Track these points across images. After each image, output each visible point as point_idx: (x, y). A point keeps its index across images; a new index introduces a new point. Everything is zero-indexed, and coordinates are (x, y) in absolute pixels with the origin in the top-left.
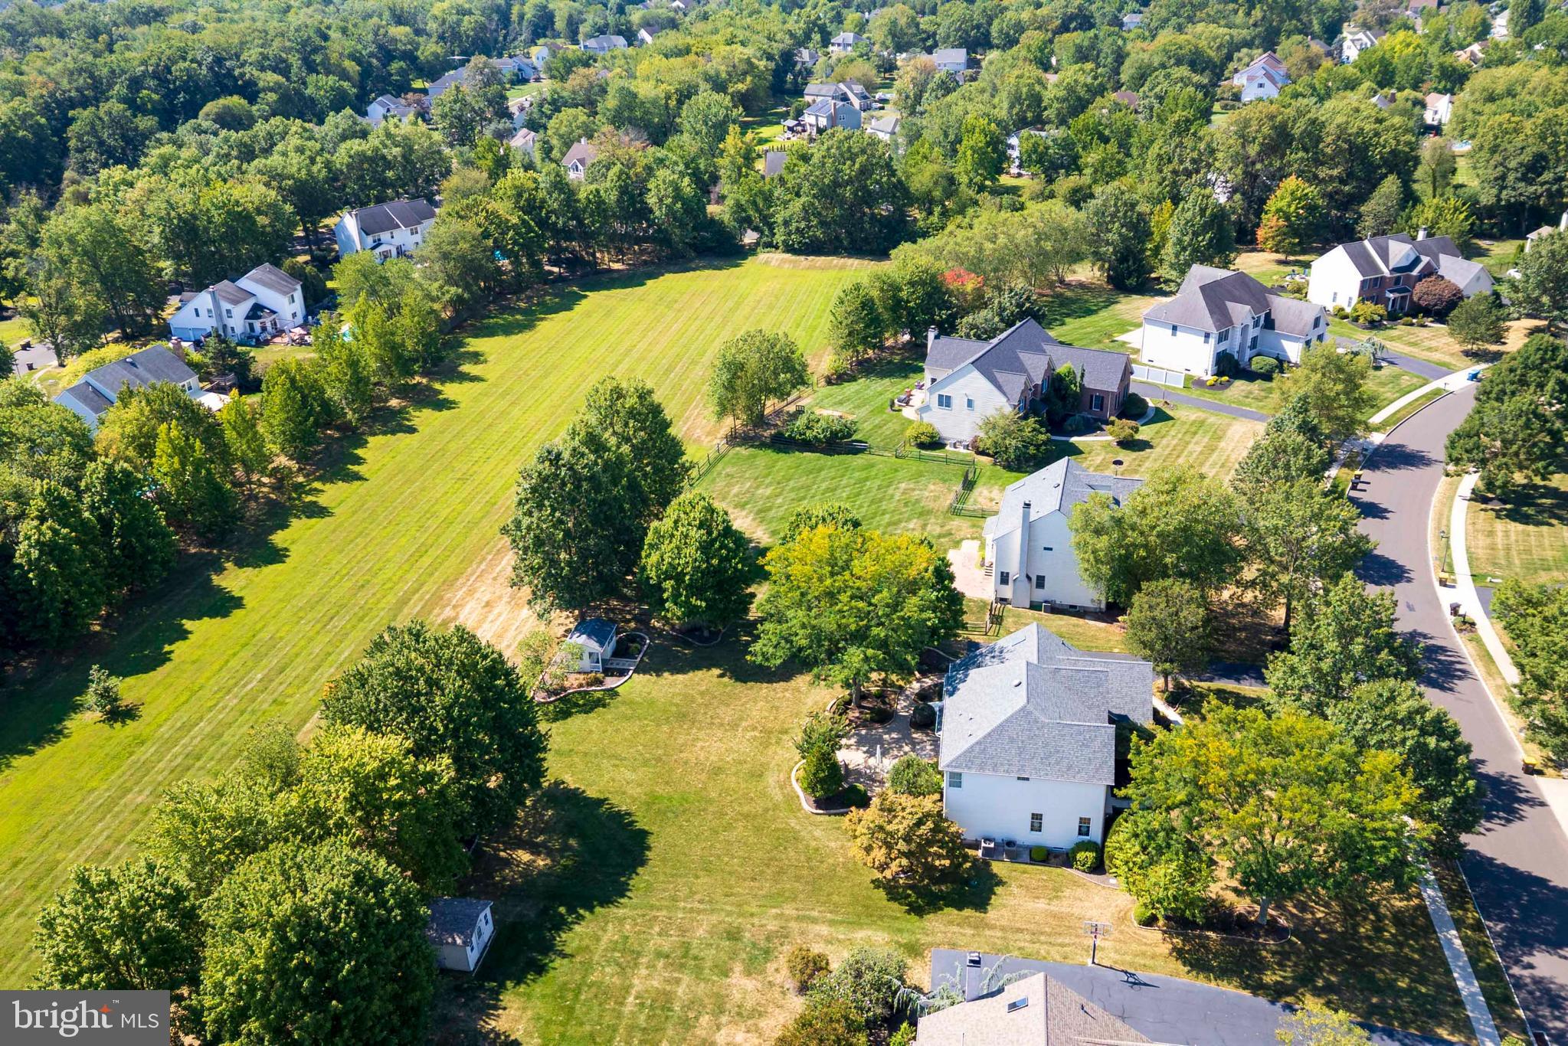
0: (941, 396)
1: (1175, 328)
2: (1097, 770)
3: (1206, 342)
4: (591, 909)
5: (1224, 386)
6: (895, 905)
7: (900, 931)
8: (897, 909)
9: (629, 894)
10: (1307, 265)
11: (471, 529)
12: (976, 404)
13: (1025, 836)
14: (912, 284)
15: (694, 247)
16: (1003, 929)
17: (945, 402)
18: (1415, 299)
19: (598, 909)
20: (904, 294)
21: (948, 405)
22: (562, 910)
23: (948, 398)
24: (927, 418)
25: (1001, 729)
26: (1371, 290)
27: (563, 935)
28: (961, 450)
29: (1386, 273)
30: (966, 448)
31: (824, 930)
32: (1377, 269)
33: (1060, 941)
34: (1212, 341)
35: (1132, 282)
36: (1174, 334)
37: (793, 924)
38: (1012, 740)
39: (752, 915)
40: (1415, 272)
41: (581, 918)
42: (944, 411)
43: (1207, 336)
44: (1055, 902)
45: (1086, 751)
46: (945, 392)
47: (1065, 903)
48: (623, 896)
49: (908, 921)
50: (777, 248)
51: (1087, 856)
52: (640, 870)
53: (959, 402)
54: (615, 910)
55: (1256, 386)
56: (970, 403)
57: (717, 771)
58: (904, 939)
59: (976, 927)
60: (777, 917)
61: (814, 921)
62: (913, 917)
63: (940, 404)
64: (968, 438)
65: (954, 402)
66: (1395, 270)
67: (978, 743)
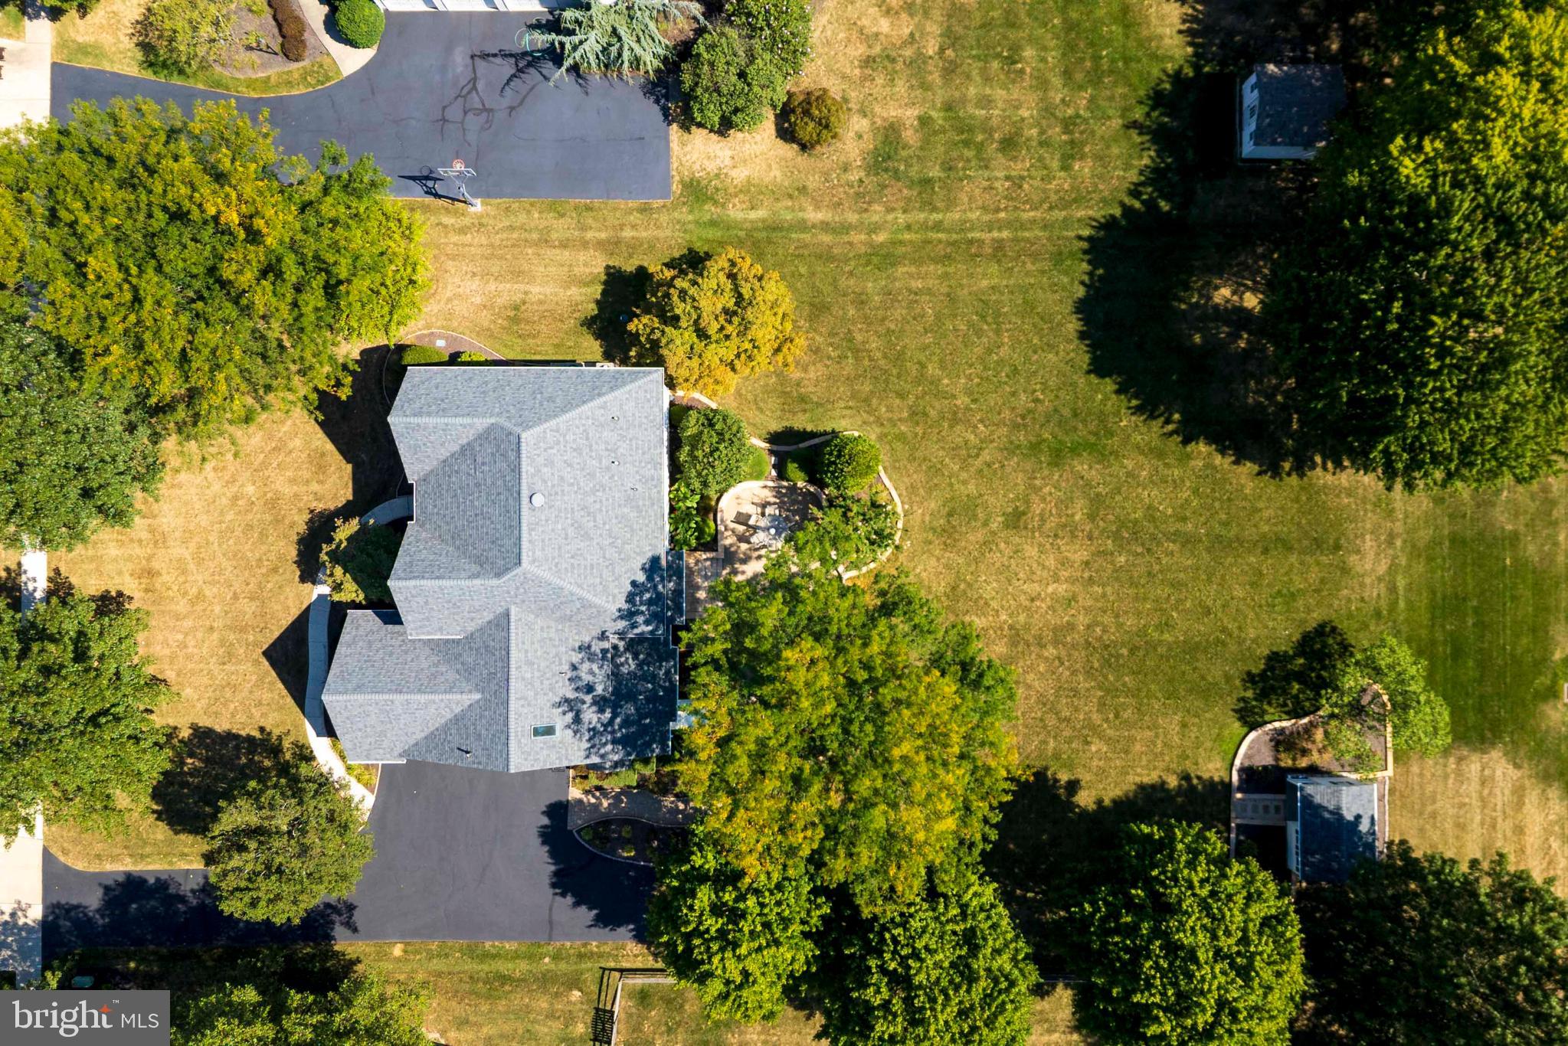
4: (1127, 210)
7: (713, 223)
9: (1085, 245)
16: (585, 244)
19: (1117, 212)
22: (1164, 206)
27: (1146, 161)
31: (814, 216)
37: (852, 217)
39: (909, 227)
41: (1135, 193)
44: (518, 298)
48: (1090, 239)
49: (708, 241)
52: (1081, 291)
58: (710, 210)
59: (618, 242)
60: (874, 229)
61: (825, 226)
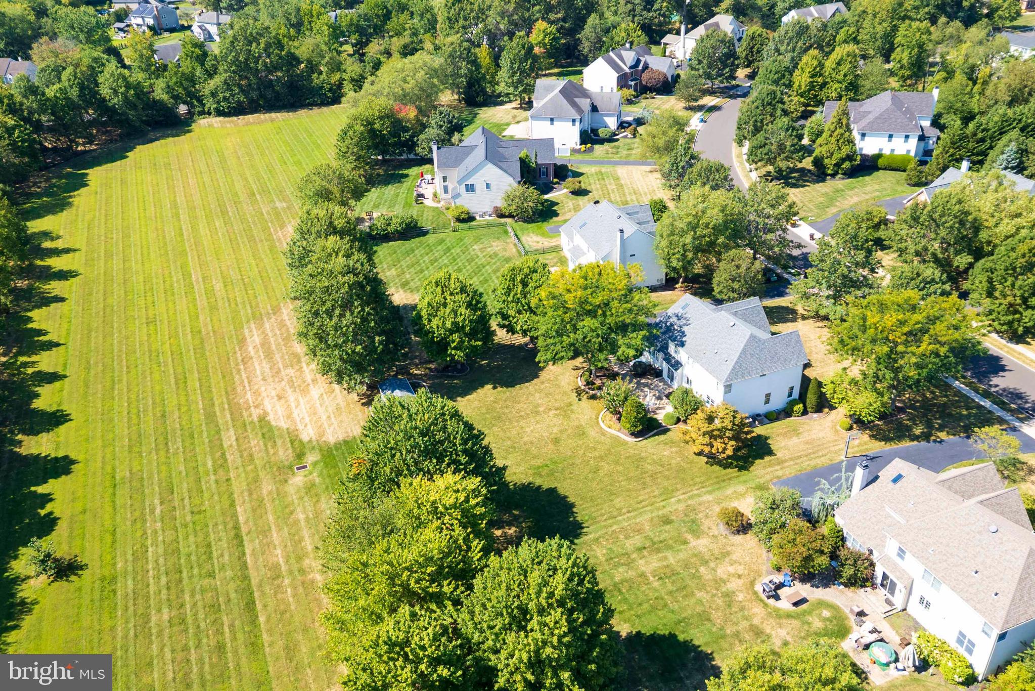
0: (467, 186)
1: (552, 120)
2: (798, 357)
3: (574, 125)
5: (591, 150)
6: (729, 470)
7: (746, 481)
8: (733, 472)
9: (584, 525)
10: (580, 72)
11: (203, 354)
12: (493, 186)
13: (762, 409)
14: (381, 118)
15: (147, 123)
16: (791, 459)
17: (470, 188)
18: (644, 83)
20: (377, 126)
21: (473, 190)
23: (473, 185)
24: (459, 202)
25: (744, 351)
26: (623, 81)
28: (487, 217)
29: (627, 70)
30: (490, 215)
32: (622, 69)
33: (820, 454)
34: (577, 123)
35: (480, 99)
36: (552, 124)
37: (691, 502)
38: (752, 355)
39: (664, 507)
40: (640, 67)
42: (470, 195)
43: (574, 121)
45: (790, 348)
46: (469, 182)
47: (805, 434)
48: (582, 528)
50: (209, 113)
51: (799, 407)
52: (575, 510)
53: (480, 187)
54: (587, 537)
55: (607, 146)
56: (488, 186)
57: (556, 441)
58: (752, 485)
59: (777, 464)
60: (678, 502)
62: (744, 472)
63: (467, 190)
64: (490, 210)
65: (477, 187)
66: (631, 68)
67: (737, 363)
